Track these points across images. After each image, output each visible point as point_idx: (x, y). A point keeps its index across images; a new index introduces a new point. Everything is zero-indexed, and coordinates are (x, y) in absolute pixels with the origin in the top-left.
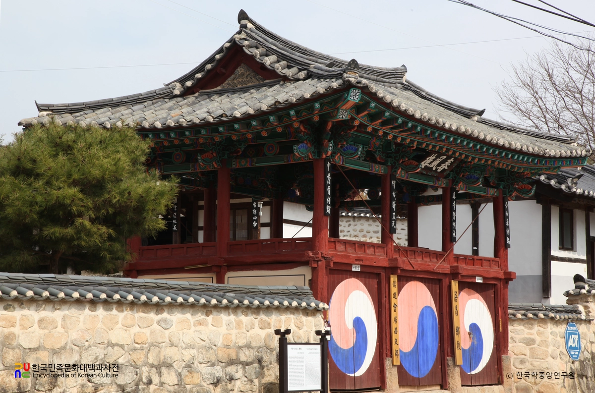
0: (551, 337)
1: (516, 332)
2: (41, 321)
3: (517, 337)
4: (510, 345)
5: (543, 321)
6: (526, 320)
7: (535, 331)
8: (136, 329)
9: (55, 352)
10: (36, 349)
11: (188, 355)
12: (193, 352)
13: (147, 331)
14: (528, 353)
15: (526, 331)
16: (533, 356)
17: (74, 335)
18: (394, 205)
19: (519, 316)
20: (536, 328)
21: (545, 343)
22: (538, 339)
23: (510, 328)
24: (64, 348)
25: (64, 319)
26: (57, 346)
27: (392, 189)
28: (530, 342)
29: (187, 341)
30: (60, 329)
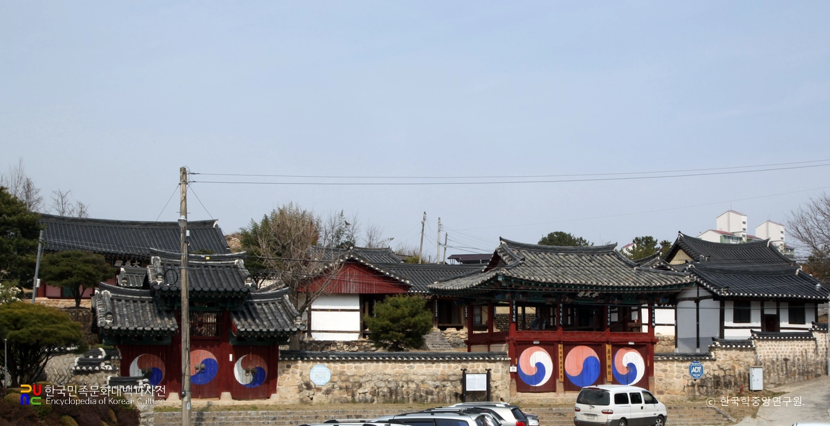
0: (676, 368)
1: (658, 366)
2: (355, 367)
3: (659, 369)
4: (655, 372)
5: (673, 361)
6: (662, 361)
7: (668, 366)
8: (397, 369)
9: (361, 377)
10: (353, 376)
11: (422, 378)
12: (424, 377)
13: (402, 370)
14: (664, 376)
15: (664, 366)
16: (666, 377)
17: (369, 371)
18: (561, 314)
19: (659, 359)
20: (669, 364)
21: (672, 371)
22: (669, 369)
23: (655, 364)
24: (365, 375)
25: (365, 366)
26: (362, 375)
27: (560, 308)
28: (665, 371)
29: (422, 373)
30: (363, 369)
